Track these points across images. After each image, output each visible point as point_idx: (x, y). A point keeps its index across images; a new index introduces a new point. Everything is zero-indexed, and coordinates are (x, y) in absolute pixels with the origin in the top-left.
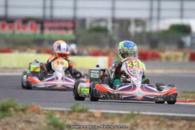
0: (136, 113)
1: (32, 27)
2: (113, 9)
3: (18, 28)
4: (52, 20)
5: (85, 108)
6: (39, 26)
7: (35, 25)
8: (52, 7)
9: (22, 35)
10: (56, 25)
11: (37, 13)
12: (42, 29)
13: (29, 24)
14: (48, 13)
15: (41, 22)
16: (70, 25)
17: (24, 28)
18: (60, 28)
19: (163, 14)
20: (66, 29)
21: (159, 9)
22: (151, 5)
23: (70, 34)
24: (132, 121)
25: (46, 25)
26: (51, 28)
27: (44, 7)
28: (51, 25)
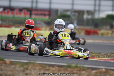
0: (32, 62)
1: (25, 13)
2: (73, 4)
3: (17, 13)
4: (37, 10)
5: (2, 58)
6: (29, 13)
7: (26, 12)
8: (37, 2)
9: (19, 17)
10: (39, 12)
11: (28, 5)
12: (31, 14)
13: (23, 11)
14: (34, 5)
15: (30, 11)
16: (47, 13)
17: (20, 14)
18: (41, 14)
19: (102, 8)
20: (45, 15)
21: (100, 5)
22: (95, 3)
23: (47, 18)
24: (26, 67)
25: (33, 12)
26: (36, 14)
27: (32, 2)
28: (36, 12)
